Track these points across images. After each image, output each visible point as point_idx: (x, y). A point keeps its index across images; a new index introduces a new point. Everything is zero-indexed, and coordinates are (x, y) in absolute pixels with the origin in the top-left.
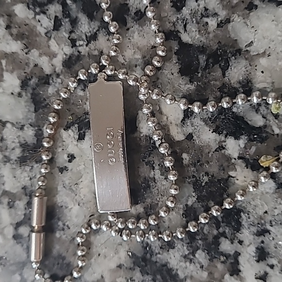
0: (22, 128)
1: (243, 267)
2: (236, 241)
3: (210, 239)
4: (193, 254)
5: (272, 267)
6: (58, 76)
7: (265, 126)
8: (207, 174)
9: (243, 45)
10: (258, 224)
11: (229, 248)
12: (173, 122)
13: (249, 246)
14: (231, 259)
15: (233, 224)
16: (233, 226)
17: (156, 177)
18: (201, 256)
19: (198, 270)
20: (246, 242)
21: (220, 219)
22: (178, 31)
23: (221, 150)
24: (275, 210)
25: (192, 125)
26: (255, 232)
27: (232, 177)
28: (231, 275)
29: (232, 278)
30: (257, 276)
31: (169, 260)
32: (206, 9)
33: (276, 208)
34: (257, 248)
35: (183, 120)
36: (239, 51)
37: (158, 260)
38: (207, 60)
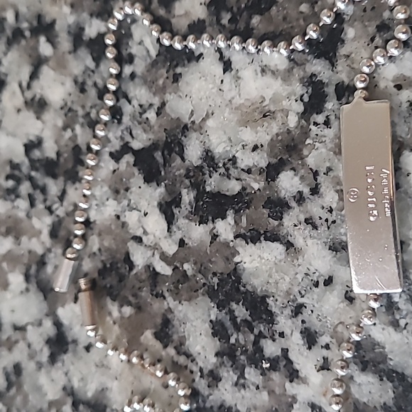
1: (299, 364)
2: (277, 336)
3: (250, 347)
4: (242, 376)
5: (327, 347)
7: (244, 189)
8: (215, 274)
9: (186, 120)
10: (288, 302)
11: (273, 349)
12: (161, 236)
13: (292, 334)
14: (282, 361)
15: (264, 316)
16: (265, 320)
17: (171, 306)
18: (252, 374)
19: (256, 394)
20: (287, 332)
21: (249, 318)
22: (128, 143)
23: (215, 240)
24: (298, 276)
25: (179, 229)
26: (290, 313)
27: (239, 263)
28: (291, 381)
29: (294, 384)
30: (318, 367)
31: (223, 398)
32: (141, 106)
33: (297, 274)
34: (301, 332)
35: (169, 228)
36: (186, 127)
37: (213, 404)
38: (163, 154)
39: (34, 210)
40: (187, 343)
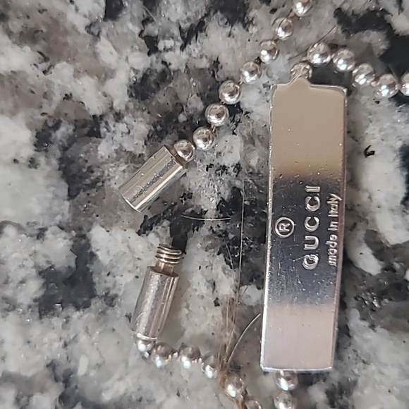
0: (41, 234)
6: (118, 117)
12: (384, 204)
22: (385, 11)
35: (407, 198)
39: (110, 24)
40: (356, 394)
